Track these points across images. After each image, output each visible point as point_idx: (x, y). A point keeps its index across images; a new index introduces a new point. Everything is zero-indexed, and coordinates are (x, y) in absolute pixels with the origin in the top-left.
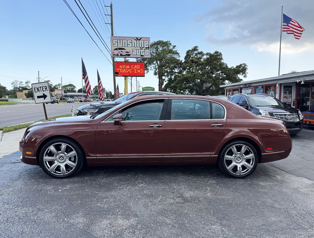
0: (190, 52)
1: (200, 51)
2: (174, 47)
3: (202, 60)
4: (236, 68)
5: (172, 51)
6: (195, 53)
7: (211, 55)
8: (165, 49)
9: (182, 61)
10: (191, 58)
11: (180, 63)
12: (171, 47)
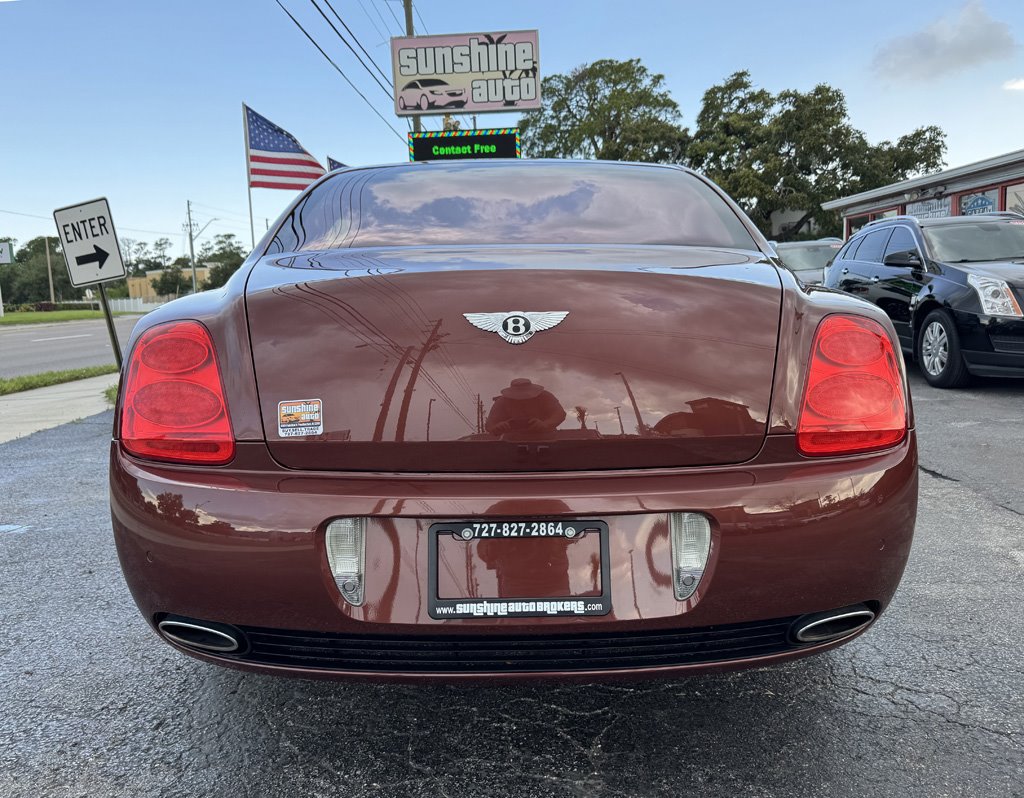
0: (719, 95)
1: (755, 89)
2: (658, 79)
3: (765, 122)
4: (900, 145)
5: (650, 96)
6: (737, 98)
7: (800, 101)
8: (624, 90)
9: (687, 130)
10: (721, 118)
11: (679, 140)
12: (646, 82)
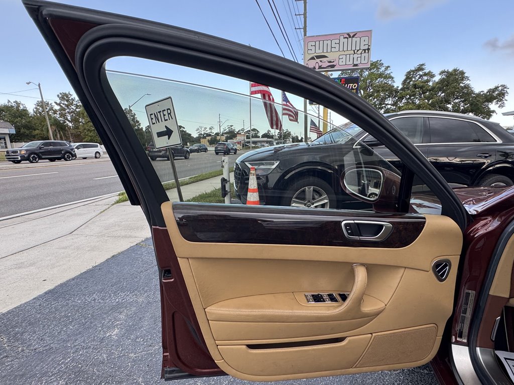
0: (412, 73)
1: (427, 71)
2: (387, 68)
3: (431, 84)
4: (487, 92)
5: (384, 74)
6: (419, 74)
7: (449, 74)
9: (398, 87)
10: (411, 83)
11: (395, 91)
12: (383, 69)
